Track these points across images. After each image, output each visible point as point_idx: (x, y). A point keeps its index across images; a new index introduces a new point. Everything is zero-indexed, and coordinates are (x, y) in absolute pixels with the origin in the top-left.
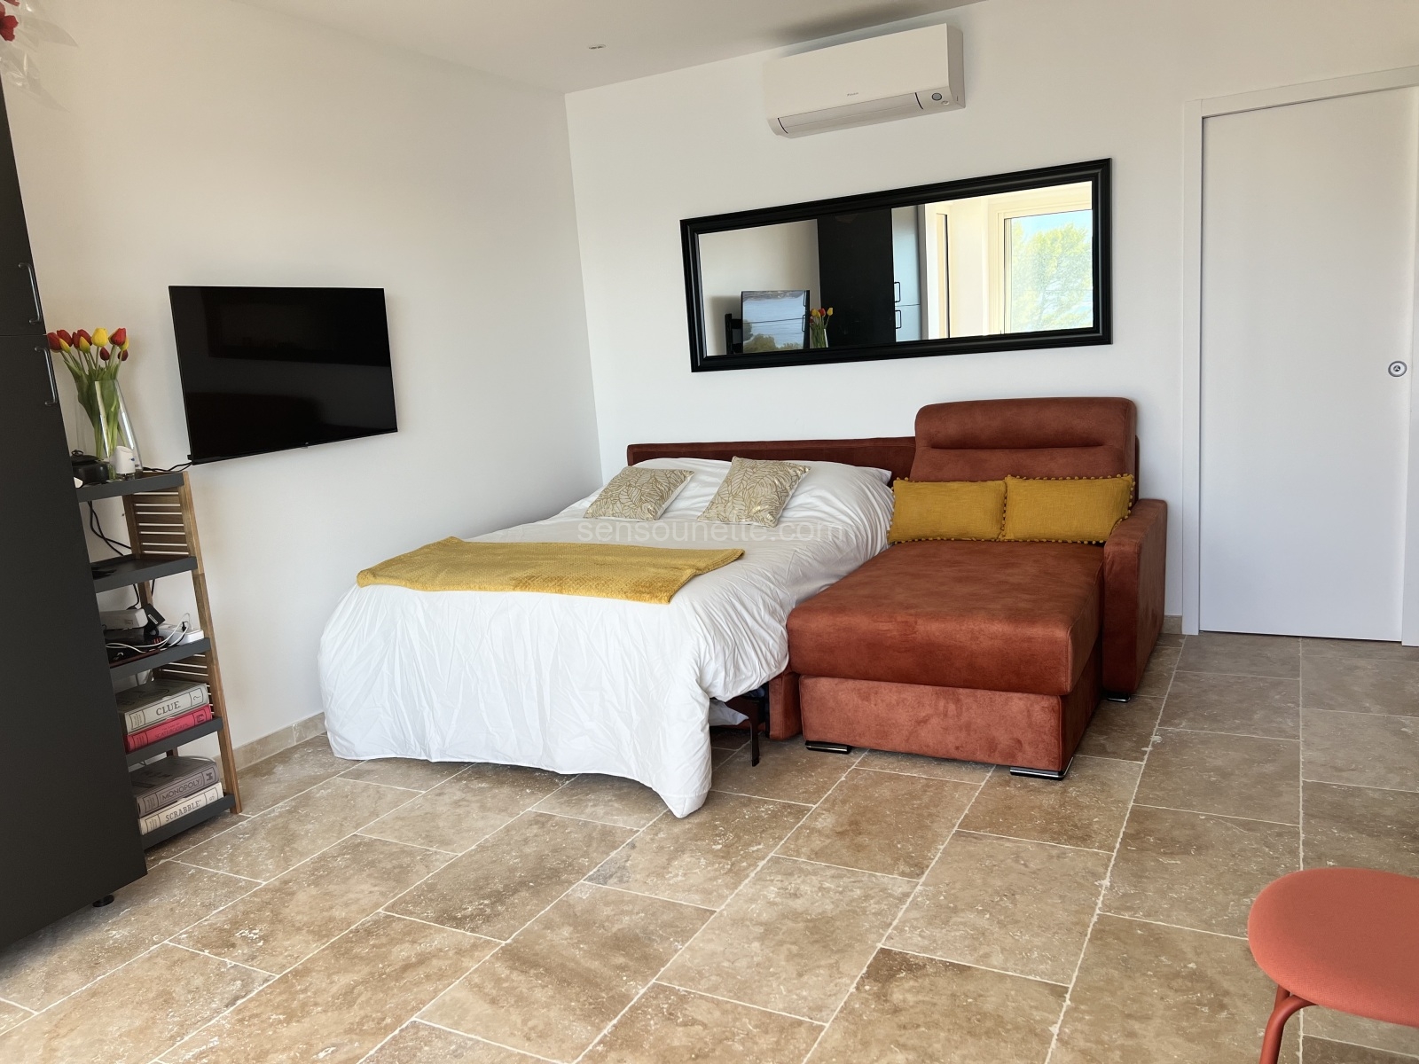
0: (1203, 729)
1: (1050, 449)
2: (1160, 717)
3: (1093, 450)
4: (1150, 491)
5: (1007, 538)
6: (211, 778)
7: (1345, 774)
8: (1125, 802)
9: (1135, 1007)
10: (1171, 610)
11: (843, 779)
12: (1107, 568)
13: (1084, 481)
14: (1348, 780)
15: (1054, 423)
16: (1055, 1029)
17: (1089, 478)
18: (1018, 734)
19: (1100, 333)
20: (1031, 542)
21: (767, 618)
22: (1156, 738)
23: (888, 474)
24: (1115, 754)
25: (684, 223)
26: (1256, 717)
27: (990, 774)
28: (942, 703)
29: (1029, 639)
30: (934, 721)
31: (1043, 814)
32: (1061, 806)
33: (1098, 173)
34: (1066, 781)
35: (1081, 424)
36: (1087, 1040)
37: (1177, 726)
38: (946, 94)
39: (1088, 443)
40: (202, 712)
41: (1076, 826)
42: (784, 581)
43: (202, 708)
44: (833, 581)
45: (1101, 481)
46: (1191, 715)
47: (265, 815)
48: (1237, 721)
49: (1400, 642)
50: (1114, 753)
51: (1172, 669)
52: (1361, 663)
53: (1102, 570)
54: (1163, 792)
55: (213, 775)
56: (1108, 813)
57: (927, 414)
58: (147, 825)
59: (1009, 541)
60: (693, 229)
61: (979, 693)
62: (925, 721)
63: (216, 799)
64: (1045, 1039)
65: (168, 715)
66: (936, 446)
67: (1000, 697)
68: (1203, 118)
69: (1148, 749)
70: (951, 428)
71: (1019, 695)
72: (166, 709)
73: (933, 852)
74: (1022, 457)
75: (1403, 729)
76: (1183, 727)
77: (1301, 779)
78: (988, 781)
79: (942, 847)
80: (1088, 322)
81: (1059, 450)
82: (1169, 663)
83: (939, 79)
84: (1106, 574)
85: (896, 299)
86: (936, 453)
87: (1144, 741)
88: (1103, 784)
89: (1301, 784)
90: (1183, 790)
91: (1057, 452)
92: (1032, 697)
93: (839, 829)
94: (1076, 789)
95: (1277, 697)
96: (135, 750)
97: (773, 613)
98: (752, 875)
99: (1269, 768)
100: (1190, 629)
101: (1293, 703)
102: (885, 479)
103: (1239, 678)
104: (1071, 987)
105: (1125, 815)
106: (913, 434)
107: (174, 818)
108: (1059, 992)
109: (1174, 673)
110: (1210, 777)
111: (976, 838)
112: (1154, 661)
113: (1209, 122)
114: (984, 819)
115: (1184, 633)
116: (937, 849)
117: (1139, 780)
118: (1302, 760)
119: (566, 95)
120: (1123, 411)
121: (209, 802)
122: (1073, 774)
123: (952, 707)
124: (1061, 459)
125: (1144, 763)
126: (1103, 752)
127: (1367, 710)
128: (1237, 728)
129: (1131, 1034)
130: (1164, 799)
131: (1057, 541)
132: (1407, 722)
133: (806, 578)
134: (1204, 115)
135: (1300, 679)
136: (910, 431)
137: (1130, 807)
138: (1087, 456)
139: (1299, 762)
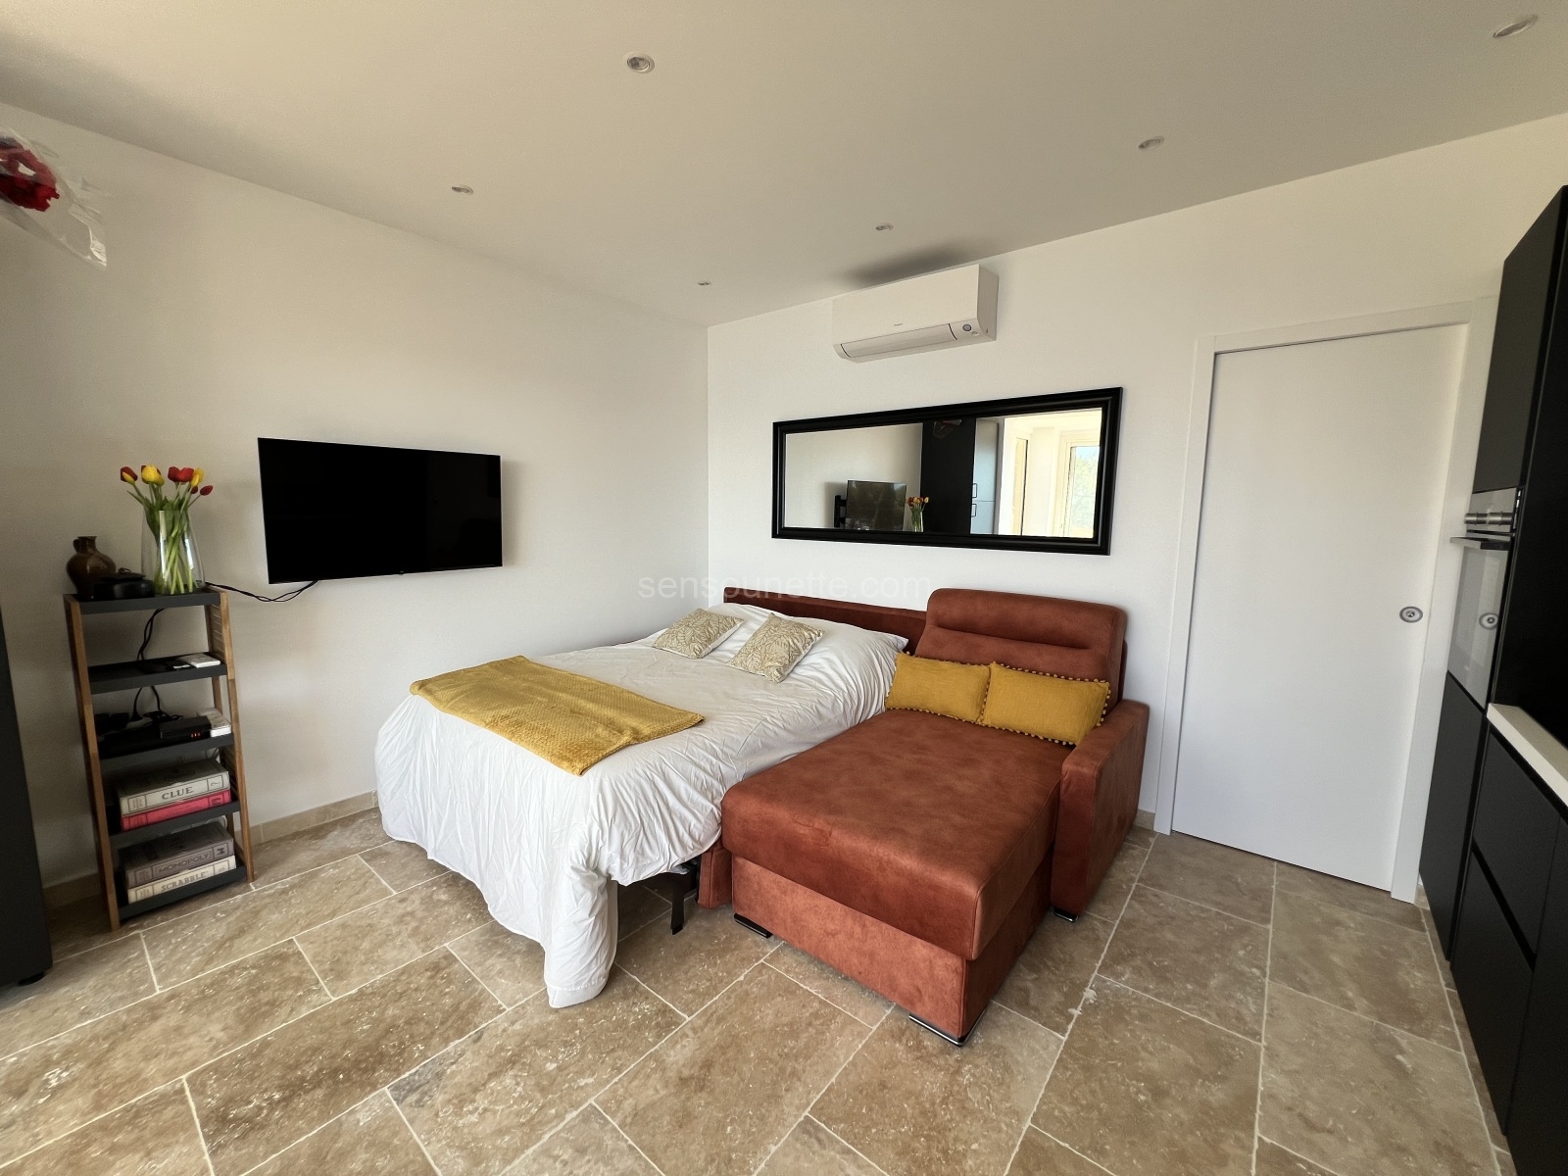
0: (1146, 990)
1: (1039, 646)
2: (1103, 956)
3: (1078, 652)
4: (1134, 691)
5: (985, 723)
6: (222, 852)
7: (1317, 1137)
8: (1019, 1116)
10: (1144, 806)
11: (742, 978)
12: (1063, 787)
13: (1062, 681)
14: (1324, 1156)
15: (1045, 619)
17: (1067, 678)
18: (919, 983)
19: (1099, 544)
20: (1006, 733)
21: (697, 797)
22: (1089, 994)
23: (905, 641)
24: (1034, 1012)
25: (776, 425)
26: (1213, 983)
27: (888, 1012)
28: (849, 922)
29: (936, 888)
30: (841, 937)
31: (917, 1111)
32: (944, 1101)
33: (1109, 401)
34: (966, 1050)
35: (1069, 625)
37: (1117, 976)
38: (975, 325)
39: (1074, 644)
40: (220, 796)
41: (945, 1152)
42: (734, 754)
43: (221, 792)
44: (804, 748)
45: (1077, 685)
46: (1138, 962)
47: (264, 890)
48: (1189, 987)
49: (1389, 893)
50: (1036, 1009)
51: (1132, 880)
52: (1342, 915)
53: (1058, 787)
54: (1073, 1109)
55: (225, 850)
56: (994, 1135)
57: (940, 596)
58: (134, 895)
59: (987, 726)
60: (781, 430)
61: (884, 925)
62: (834, 935)
63: (227, 870)
65: (177, 799)
66: (941, 626)
67: (904, 937)
68: (1216, 354)
69: (1076, 1012)
70: (956, 612)
71: (923, 942)
72: (175, 794)
73: (759, 1156)
74: (1012, 649)
75: (1399, 1057)
76: (1123, 983)
77: (1257, 1133)
78: (882, 1024)
79: (773, 1149)
80: (1088, 533)
81: (1046, 647)
82: (1132, 869)
83: (968, 312)
84: (1062, 792)
85: (974, 495)
86: (940, 633)
87: (1073, 996)
88: (1007, 1068)
89: (1256, 1145)
90: (1100, 1110)
91: (1044, 648)
92: (936, 949)
93: (686, 1073)
94: (974, 1068)
95: (1241, 953)
96: (130, 830)
97: (705, 791)
98: (546, 1137)
99: (1217, 1094)
100: (1162, 827)
101: (1258, 967)
102: (900, 646)
103: (1203, 910)
105: (1014, 1146)
106: (925, 609)
107: (171, 887)
109: (1134, 886)
110: (1139, 1091)
111: (819, 1141)
112: (1117, 863)
113: (1222, 358)
114: (847, 1100)
115: (1156, 829)
116: (766, 1149)
117: (1051, 1070)
118: (1261, 1088)
119: (709, 329)
120: (1113, 620)
121: (217, 873)
122: (978, 1039)
123: (858, 930)
124: (1047, 656)
125: (1064, 1039)
126: (1024, 1006)
127: (1351, 1007)
128: (1188, 1000)
130: (1070, 1124)
131: (1030, 735)
132: (1404, 1043)
133: (766, 747)
134: (1217, 350)
135: (1270, 927)
136: (923, 608)
137: (1025, 1129)
138: (1069, 657)
139: (1256, 1091)
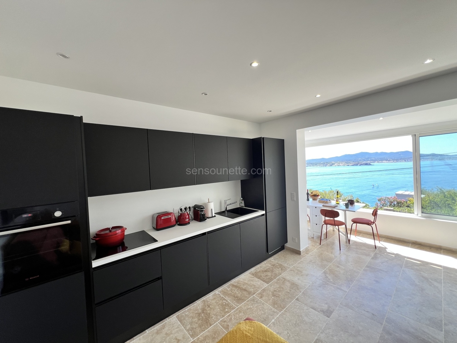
9: (287, 294)
16: (301, 294)
36: (297, 291)
64: (303, 293)
104: (295, 300)
108: (297, 299)
129: (290, 290)
